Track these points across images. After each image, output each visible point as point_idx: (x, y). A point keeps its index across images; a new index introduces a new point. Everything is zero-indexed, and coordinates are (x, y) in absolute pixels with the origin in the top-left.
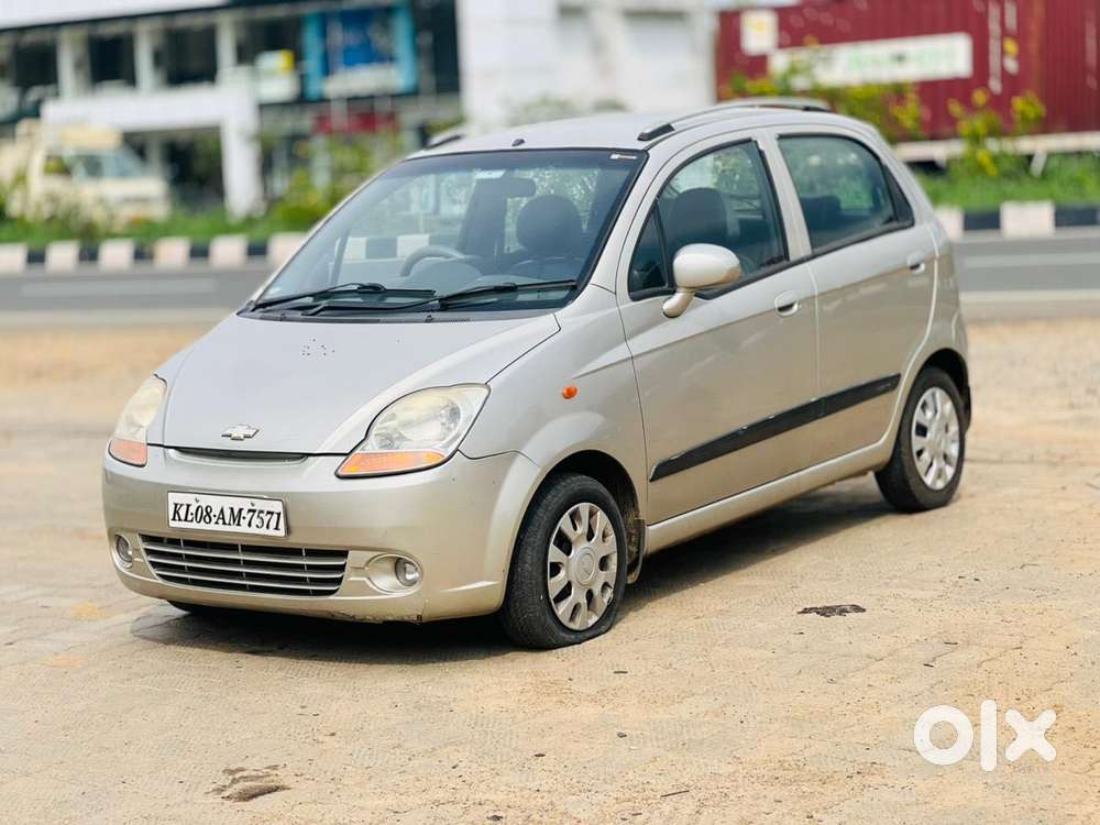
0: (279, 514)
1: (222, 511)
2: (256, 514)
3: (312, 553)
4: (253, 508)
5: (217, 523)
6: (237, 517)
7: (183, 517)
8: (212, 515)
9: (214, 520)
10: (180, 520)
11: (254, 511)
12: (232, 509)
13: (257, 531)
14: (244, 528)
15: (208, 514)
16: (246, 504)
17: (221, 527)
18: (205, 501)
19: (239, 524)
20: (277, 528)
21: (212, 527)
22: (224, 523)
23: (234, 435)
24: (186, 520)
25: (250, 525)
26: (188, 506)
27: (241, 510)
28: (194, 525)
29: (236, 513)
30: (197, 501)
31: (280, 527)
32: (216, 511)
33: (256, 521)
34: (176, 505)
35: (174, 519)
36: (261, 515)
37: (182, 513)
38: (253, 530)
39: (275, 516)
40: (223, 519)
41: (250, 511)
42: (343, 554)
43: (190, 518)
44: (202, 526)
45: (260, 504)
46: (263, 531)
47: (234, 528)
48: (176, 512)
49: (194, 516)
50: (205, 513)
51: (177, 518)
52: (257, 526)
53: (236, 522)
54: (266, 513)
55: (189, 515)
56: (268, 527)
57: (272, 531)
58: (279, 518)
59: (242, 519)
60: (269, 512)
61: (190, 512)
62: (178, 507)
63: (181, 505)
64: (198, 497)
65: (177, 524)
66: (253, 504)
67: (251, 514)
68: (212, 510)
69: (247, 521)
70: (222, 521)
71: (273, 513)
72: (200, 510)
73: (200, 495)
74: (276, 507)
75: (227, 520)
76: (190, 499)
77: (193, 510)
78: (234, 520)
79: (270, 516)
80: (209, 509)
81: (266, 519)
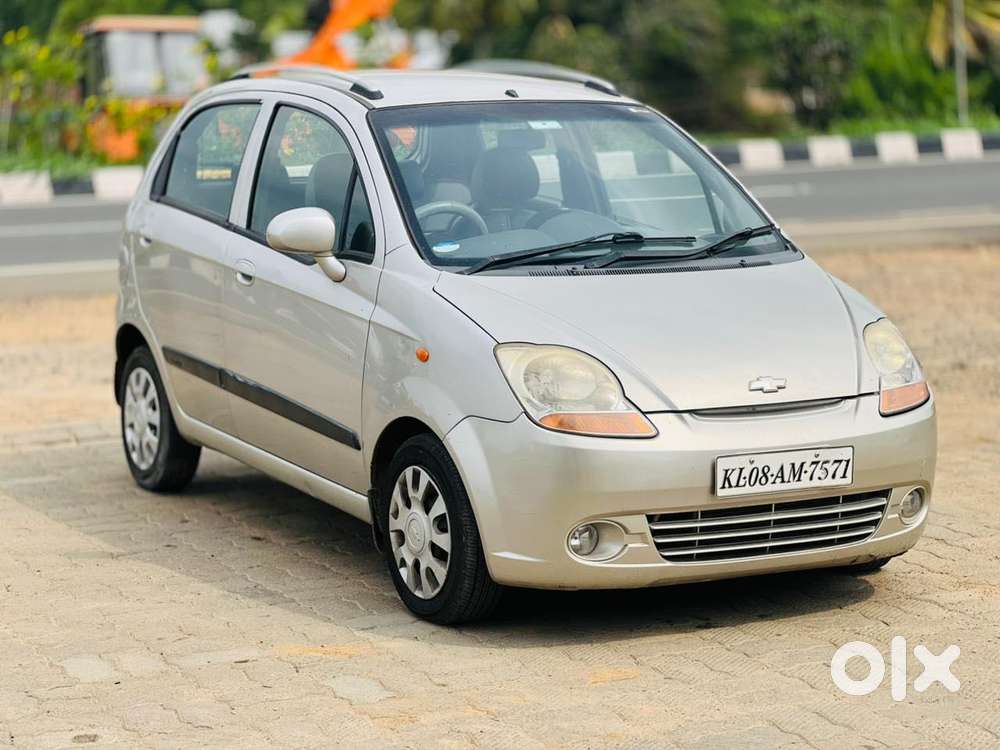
0: (848, 461)
1: (782, 468)
2: (821, 464)
4: (817, 460)
5: (774, 482)
6: (797, 472)
7: (734, 483)
8: (769, 475)
9: (771, 480)
10: (730, 486)
11: (817, 463)
12: (793, 465)
13: (821, 484)
14: (805, 482)
15: (765, 475)
16: (809, 457)
17: (779, 486)
18: (760, 462)
19: (799, 480)
20: (844, 476)
21: (769, 487)
22: (783, 482)
23: (765, 389)
24: (737, 486)
25: (811, 478)
26: (741, 470)
27: (802, 464)
28: (748, 490)
29: (797, 467)
30: (752, 462)
31: (847, 475)
32: (775, 470)
33: (819, 473)
34: (727, 471)
35: (723, 487)
36: (825, 465)
37: (733, 480)
38: (816, 483)
39: (844, 465)
40: (782, 477)
41: (813, 463)
42: (888, 493)
43: (742, 482)
44: (758, 488)
45: (824, 455)
46: (829, 482)
47: (794, 485)
48: (727, 479)
49: (747, 480)
50: (761, 475)
51: (727, 485)
52: (820, 478)
53: (796, 478)
54: (832, 462)
55: (741, 479)
56: (834, 477)
57: (838, 481)
58: (847, 466)
59: (803, 473)
60: (836, 461)
61: (743, 476)
62: (729, 472)
63: (733, 470)
64: (753, 458)
65: (727, 492)
66: (817, 456)
67: (814, 466)
68: (769, 469)
69: (809, 474)
70: (779, 480)
71: (840, 461)
72: (755, 471)
73: (755, 456)
74: (846, 454)
75: (786, 479)
76: (743, 462)
77: (746, 473)
78: (794, 477)
79: (836, 465)
80: (766, 469)
81: (831, 468)
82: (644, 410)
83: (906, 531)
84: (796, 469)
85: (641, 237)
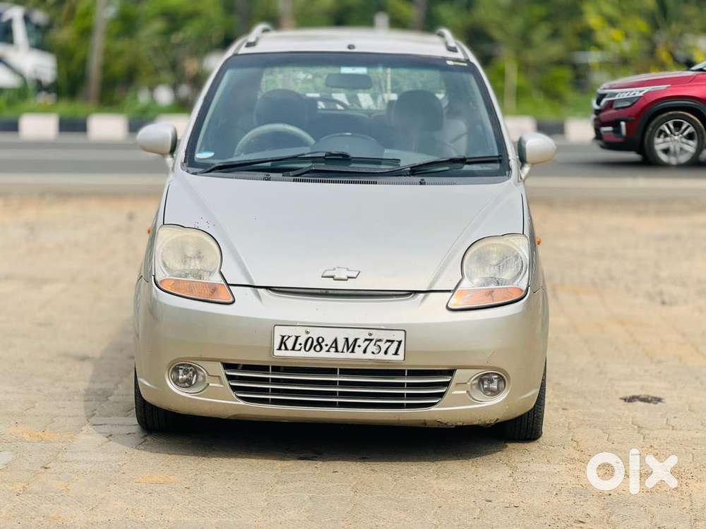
0: (400, 342)
1: (335, 341)
2: (374, 341)
3: (413, 373)
4: (370, 338)
5: (328, 351)
6: (351, 346)
7: (290, 347)
8: (323, 344)
9: (325, 348)
10: (286, 349)
11: (371, 340)
12: (347, 340)
13: (372, 357)
14: (358, 354)
15: (319, 344)
17: (332, 354)
18: (315, 333)
19: (353, 351)
20: (396, 353)
21: (323, 354)
22: (337, 351)
23: (337, 277)
24: (293, 349)
25: (365, 351)
26: (297, 337)
27: (356, 340)
28: (303, 354)
29: (351, 342)
30: (307, 333)
31: (399, 353)
32: (329, 341)
33: (372, 348)
34: (283, 337)
35: (280, 349)
36: (378, 343)
37: (290, 344)
38: (369, 356)
39: (396, 344)
40: (336, 347)
41: (366, 340)
42: (451, 372)
43: (298, 347)
44: (312, 354)
45: (376, 335)
46: (381, 356)
47: (347, 355)
48: (283, 342)
49: (303, 346)
50: (315, 343)
51: (283, 347)
52: (373, 353)
53: (350, 350)
54: (384, 341)
55: (297, 345)
56: (386, 353)
57: (390, 357)
58: (399, 345)
59: (356, 347)
60: (388, 341)
61: (298, 343)
62: (285, 338)
63: (289, 337)
64: (309, 329)
65: (283, 353)
66: (370, 335)
67: (367, 342)
68: (323, 340)
69: (363, 348)
70: (334, 349)
71: (392, 341)
72: (310, 340)
73: (310, 328)
74: (399, 336)
75: (340, 349)
76: (300, 331)
77: (302, 340)
78: (348, 349)
79: (389, 344)
80: (320, 340)
81: (384, 346)
82: (229, 283)
83: (477, 406)
84: (350, 343)
85: (348, 156)
